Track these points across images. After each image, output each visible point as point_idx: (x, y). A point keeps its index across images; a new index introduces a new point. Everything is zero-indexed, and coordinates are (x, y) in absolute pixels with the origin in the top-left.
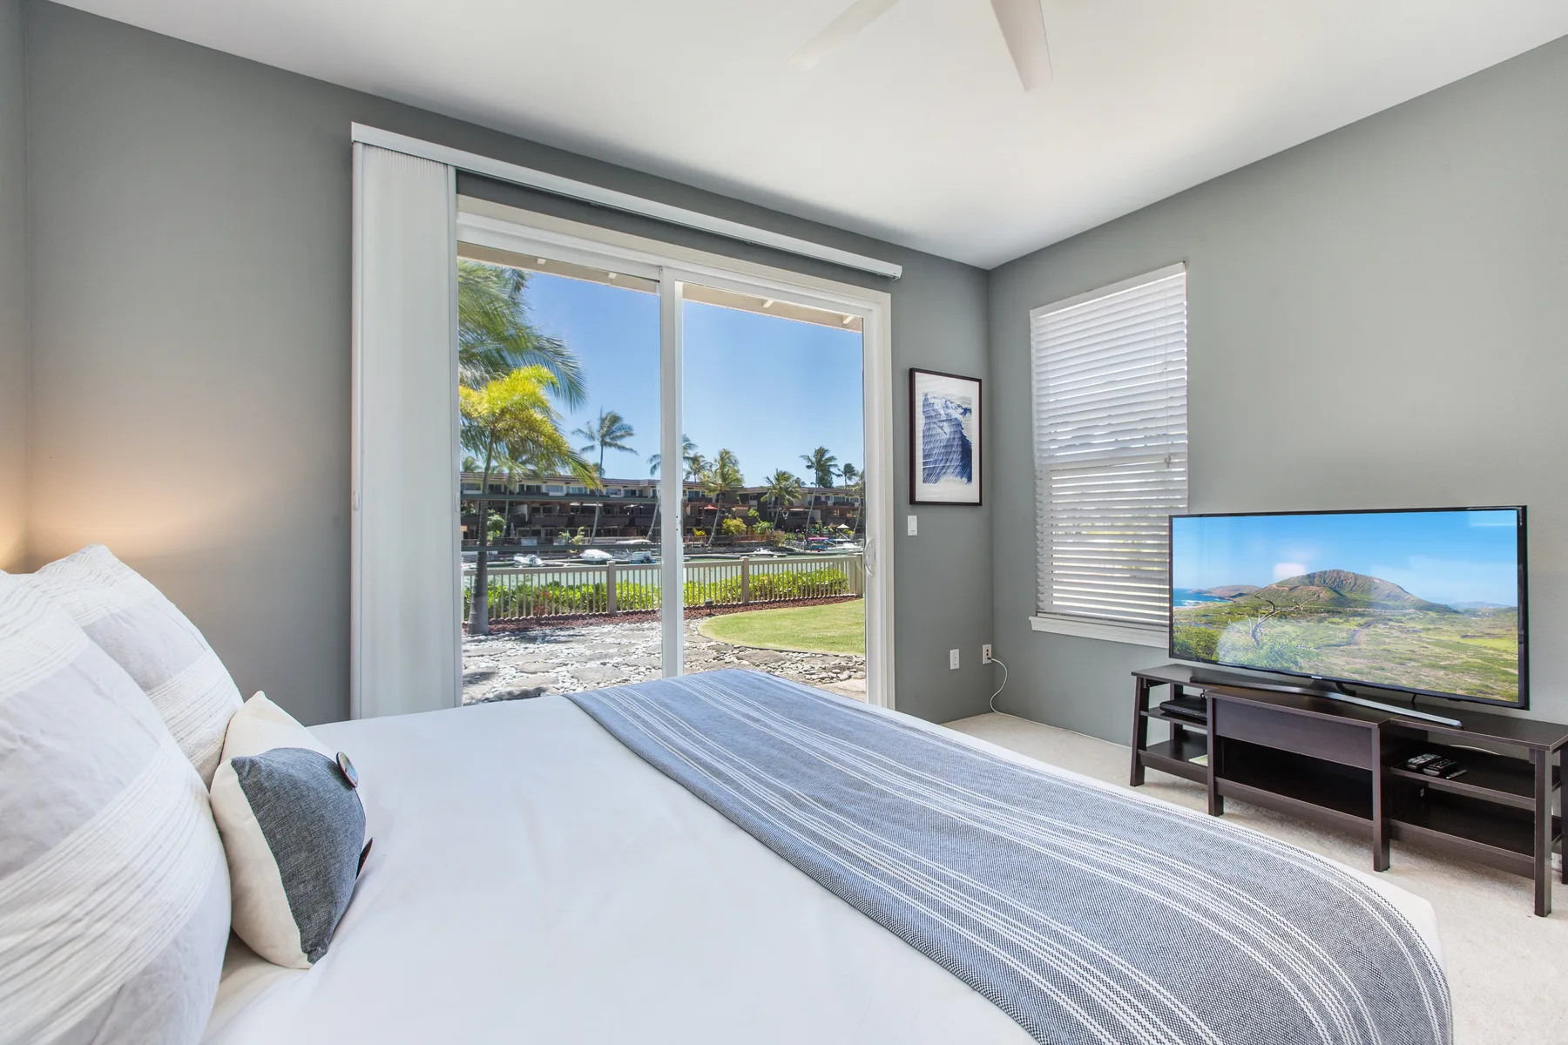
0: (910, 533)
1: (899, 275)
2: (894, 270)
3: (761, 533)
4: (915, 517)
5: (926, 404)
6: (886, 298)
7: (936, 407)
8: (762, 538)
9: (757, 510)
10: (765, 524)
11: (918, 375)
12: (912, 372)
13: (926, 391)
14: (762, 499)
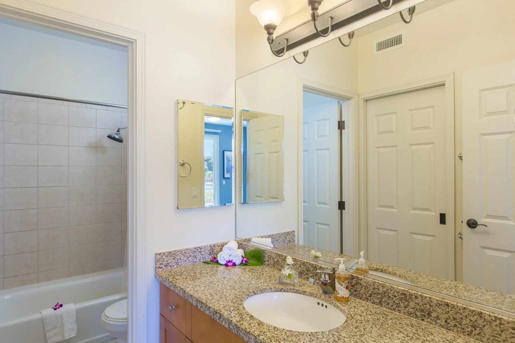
0: (223, 184)
1: (220, 132)
2: (220, 131)
3: (208, 176)
4: (225, 181)
5: (227, 157)
6: (218, 136)
7: (229, 158)
8: (209, 178)
9: (207, 166)
10: (210, 172)
11: (225, 152)
12: (224, 151)
13: (227, 155)
14: (209, 162)
